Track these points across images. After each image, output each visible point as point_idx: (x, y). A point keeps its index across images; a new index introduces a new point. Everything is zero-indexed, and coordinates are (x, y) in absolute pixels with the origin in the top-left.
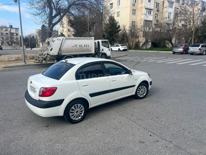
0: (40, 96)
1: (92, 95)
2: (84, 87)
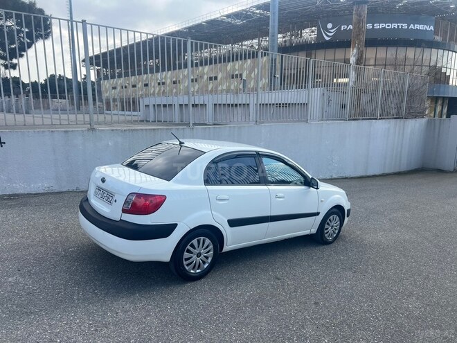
0: (124, 211)
1: (233, 223)
2: (219, 202)
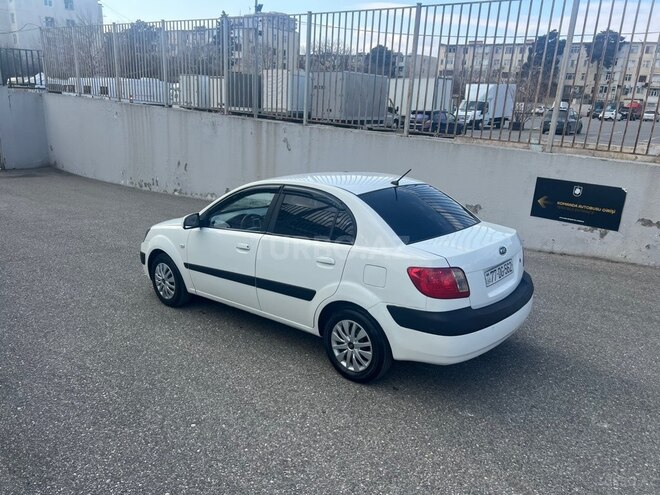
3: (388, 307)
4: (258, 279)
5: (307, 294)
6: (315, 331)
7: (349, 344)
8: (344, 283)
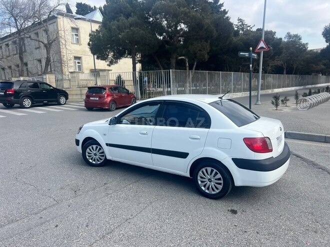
3: (232, 159)
4: (153, 149)
5: (184, 155)
6: (188, 175)
7: (209, 180)
8: (205, 148)
